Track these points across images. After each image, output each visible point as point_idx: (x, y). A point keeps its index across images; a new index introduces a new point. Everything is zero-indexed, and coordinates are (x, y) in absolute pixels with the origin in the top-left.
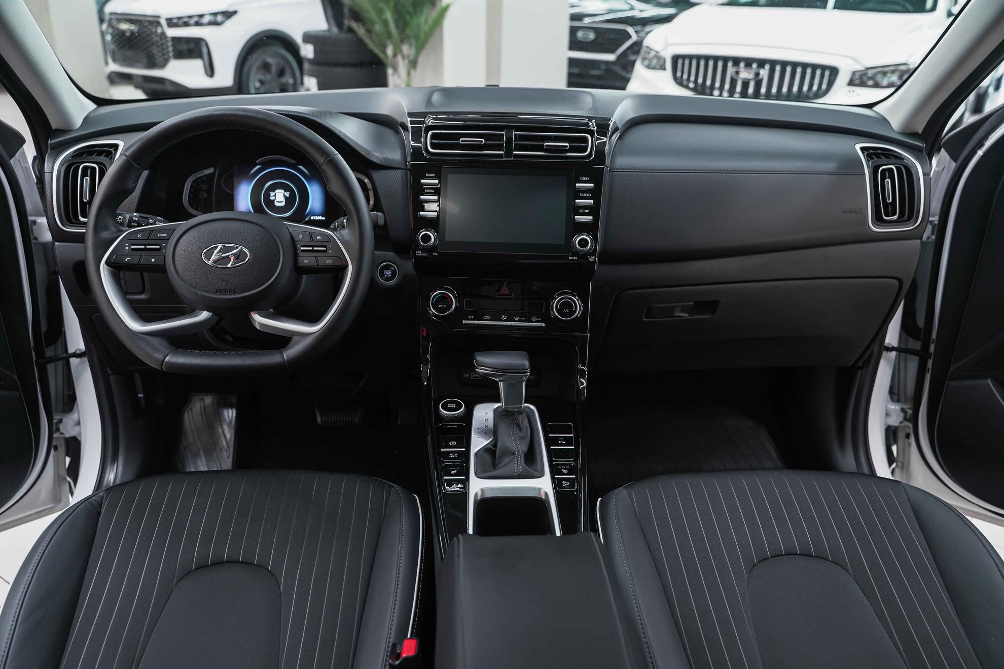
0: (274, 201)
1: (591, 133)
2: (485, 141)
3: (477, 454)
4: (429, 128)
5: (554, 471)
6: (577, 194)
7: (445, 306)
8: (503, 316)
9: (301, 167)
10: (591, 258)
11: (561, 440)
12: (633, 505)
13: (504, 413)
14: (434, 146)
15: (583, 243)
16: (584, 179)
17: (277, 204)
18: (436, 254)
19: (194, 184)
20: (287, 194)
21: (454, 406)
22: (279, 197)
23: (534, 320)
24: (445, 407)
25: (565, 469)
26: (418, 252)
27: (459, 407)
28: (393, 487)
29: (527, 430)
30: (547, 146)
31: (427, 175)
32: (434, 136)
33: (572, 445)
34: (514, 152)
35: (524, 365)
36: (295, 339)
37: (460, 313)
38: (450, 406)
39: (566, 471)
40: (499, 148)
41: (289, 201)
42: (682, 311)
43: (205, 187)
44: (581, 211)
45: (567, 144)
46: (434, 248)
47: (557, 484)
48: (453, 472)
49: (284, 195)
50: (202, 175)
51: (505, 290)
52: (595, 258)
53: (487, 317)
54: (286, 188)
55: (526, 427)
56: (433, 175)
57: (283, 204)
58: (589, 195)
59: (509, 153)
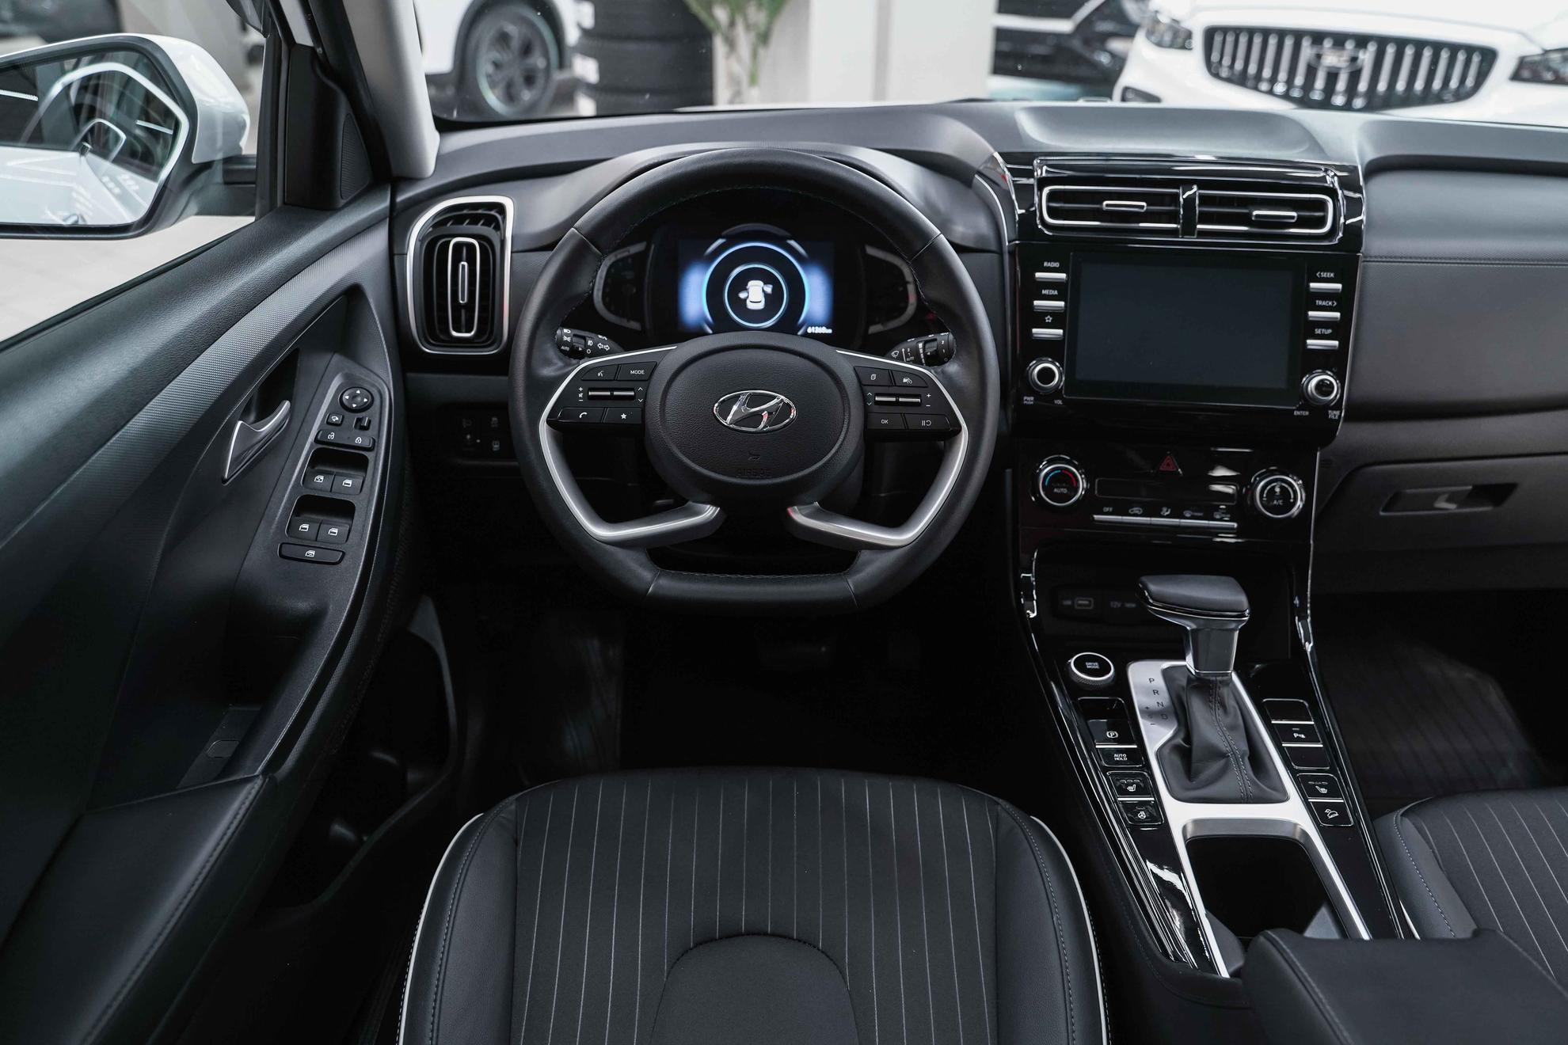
0: (745, 300)
1: (1332, 193)
2: (1148, 205)
3: (1159, 755)
4: (1043, 182)
5: (1306, 789)
6: (1313, 300)
7: (1065, 491)
8: (1165, 509)
9: (793, 243)
10: (1333, 414)
11: (1296, 732)
12: (1431, 847)
13: (1195, 684)
14: (1053, 213)
15: (1325, 389)
16: (1324, 275)
17: (750, 306)
18: (1059, 402)
19: (613, 271)
20: (769, 289)
21: (1096, 666)
22: (755, 294)
23: (1218, 517)
24: (1080, 664)
25: (1321, 786)
26: (1028, 398)
27: (1104, 669)
28: (998, 804)
29: (1236, 711)
30: (1257, 216)
31: (1045, 264)
32: (1052, 196)
33: (1317, 741)
34: (1199, 226)
35: (1240, 603)
36: (865, 555)
37: (1091, 503)
38: (1089, 665)
39: (1324, 791)
40: (1172, 217)
41: (772, 301)
42: (1449, 500)
43: (629, 275)
44: (1318, 331)
45: (1294, 214)
46: (1057, 393)
47: (1317, 813)
48: (1131, 789)
49: (763, 291)
50: (626, 254)
51: (1168, 465)
52: (1341, 413)
53: (1136, 510)
54: (767, 278)
55: (1234, 707)
56: (1057, 265)
57: (761, 306)
58: (1333, 303)
59: (1189, 229)
